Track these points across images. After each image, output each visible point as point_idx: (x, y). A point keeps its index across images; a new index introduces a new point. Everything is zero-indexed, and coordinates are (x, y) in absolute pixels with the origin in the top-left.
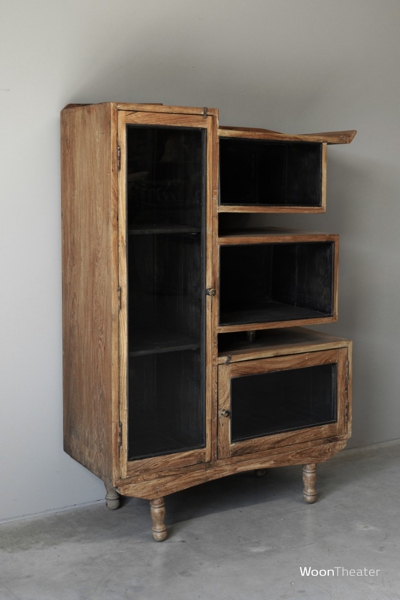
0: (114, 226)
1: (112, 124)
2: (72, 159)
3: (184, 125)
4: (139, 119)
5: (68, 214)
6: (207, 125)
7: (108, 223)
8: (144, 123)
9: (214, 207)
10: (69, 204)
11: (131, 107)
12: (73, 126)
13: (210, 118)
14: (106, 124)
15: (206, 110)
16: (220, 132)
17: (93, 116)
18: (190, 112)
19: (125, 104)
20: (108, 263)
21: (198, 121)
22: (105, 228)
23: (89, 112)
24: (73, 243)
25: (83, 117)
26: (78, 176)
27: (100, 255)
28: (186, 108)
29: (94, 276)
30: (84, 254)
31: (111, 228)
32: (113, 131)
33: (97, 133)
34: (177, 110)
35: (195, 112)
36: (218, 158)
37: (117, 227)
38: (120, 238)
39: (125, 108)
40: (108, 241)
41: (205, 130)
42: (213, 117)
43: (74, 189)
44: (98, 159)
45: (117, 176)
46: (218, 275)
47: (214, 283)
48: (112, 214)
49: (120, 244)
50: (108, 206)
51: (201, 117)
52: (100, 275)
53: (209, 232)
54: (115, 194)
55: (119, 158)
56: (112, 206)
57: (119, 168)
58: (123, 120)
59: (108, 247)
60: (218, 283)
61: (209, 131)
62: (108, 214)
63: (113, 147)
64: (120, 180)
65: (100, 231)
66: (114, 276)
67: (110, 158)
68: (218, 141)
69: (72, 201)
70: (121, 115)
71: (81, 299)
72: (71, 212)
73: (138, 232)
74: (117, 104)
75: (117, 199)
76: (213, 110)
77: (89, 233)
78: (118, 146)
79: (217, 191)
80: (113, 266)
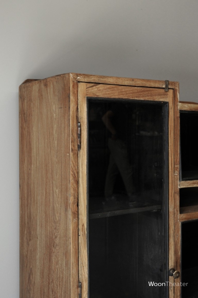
0: (74, 213)
1: (72, 97)
2: (29, 133)
3: (147, 98)
4: (101, 92)
5: (26, 187)
6: (169, 99)
7: (66, 210)
8: (106, 96)
9: (176, 183)
10: (26, 177)
11: (92, 79)
12: (30, 100)
13: (171, 91)
14: (65, 98)
15: (167, 83)
16: (180, 106)
17: (50, 89)
18: (153, 85)
19: (85, 75)
20: (66, 254)
21: (160, 95)
22: (63, 214)
23: (46, 85)
24: (30, 217)
25: (40, 91)
26: (34, 151)
27: (57, 241)
28: (148, 81)
29: (50, 260)
30: (40, 232)
31: (70, 216)
32: (72, 106)
33: (55, 108)
34: (139, 83)
35: (157, 85)
36: (179, 133)
37: (76, 214)
38: (80, 227)
39: (86, 80)
40: (66, 230)
41: (166, 104)
42: (174, 91)
43: (30, 163)
44: (56, 136)
45: (77, 156)
46: (180, 253)
47: (176, 262)
48: (71, 199)
49: (81, 233)
50: (67, 190)
51: (163, 91)
52: (57, 263)
53: (171, 209)
54: (74, 177)
55: (80, 136)
56: (72, 191)
57: (79, 147)
58: (83, 92)
59: (66, 236)
60: (180, 261)
61: (171, 105)
62: (67, 199)
63: (72, 123)
64: (80, 161)
65: (57, 215)
66: (73, 271)
67: (69, 135)
68: (179, 115)
69: (29, 174)
70: (82, 87)
71: (37, 278)
72: (28, 185)
73: (99, 215)
74: (77, 75)
75: (77, 182)
76: (174, 83)
77: (46, 213)
78: (78, 122)
79: (178, 166)
80: (72, 260)
